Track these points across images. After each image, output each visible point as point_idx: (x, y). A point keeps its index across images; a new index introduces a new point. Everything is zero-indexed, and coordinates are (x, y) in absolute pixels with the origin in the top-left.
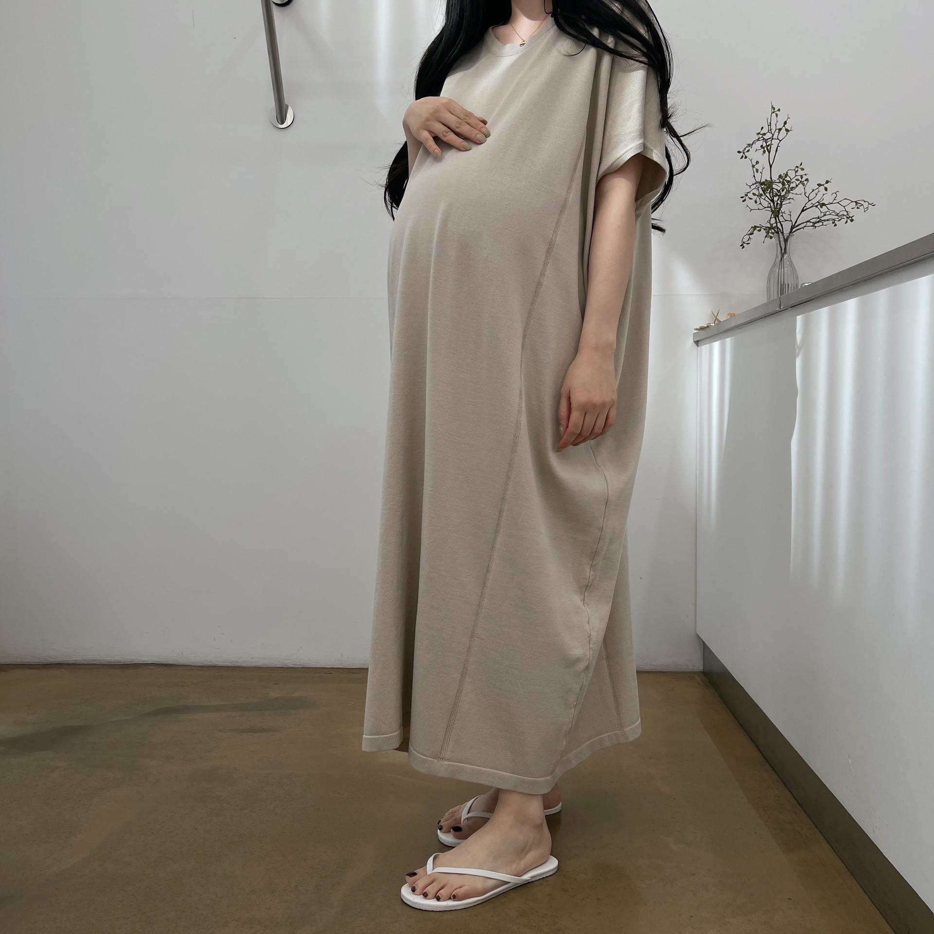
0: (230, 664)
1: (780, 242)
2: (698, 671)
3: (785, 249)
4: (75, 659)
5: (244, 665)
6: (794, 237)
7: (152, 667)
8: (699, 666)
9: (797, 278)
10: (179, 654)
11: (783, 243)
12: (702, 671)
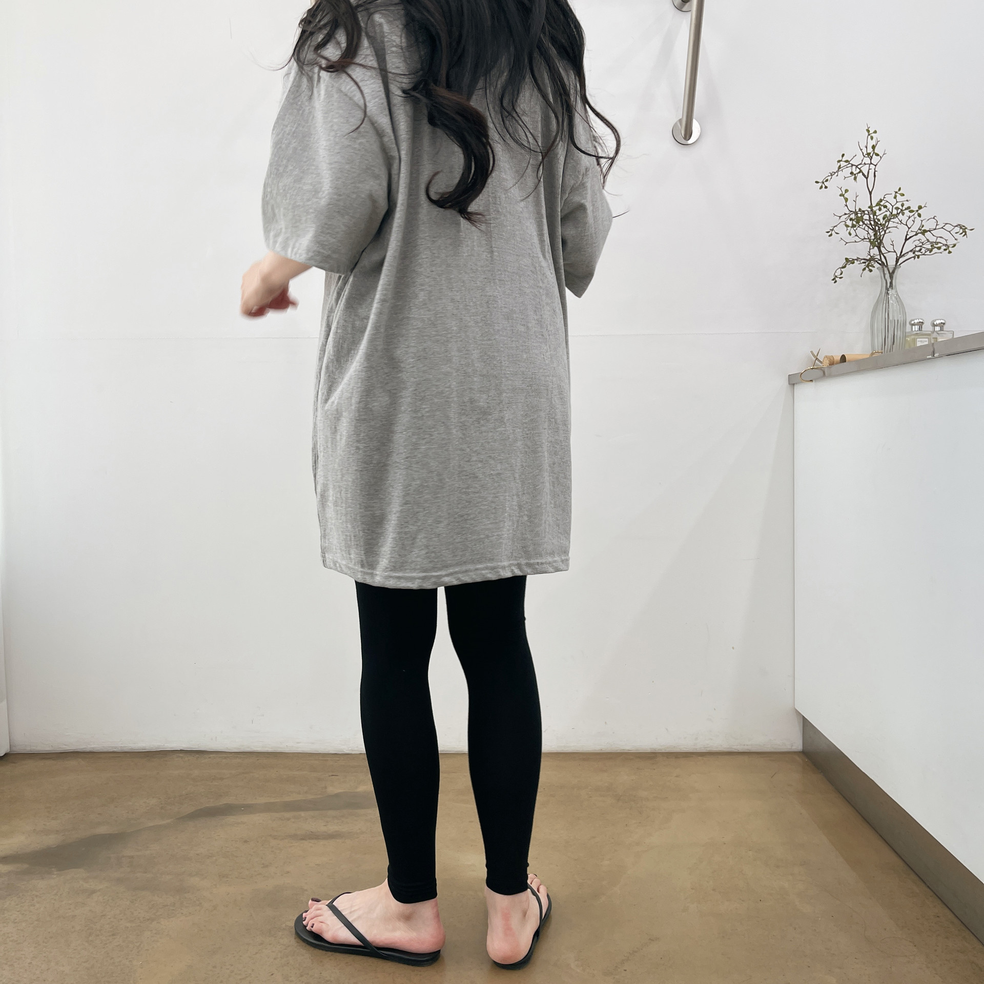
0: (270, 750)
1: (884, 274)
2: (796, 750)
3: (891, 283)
4: (93, 746)
5: (287, 750)
6: (900, 269)
7: (181, 755)
8: (798, 745)
9: (905, 313)
10: (212, 739)
11: (887, 276)
12: (801, 750)
